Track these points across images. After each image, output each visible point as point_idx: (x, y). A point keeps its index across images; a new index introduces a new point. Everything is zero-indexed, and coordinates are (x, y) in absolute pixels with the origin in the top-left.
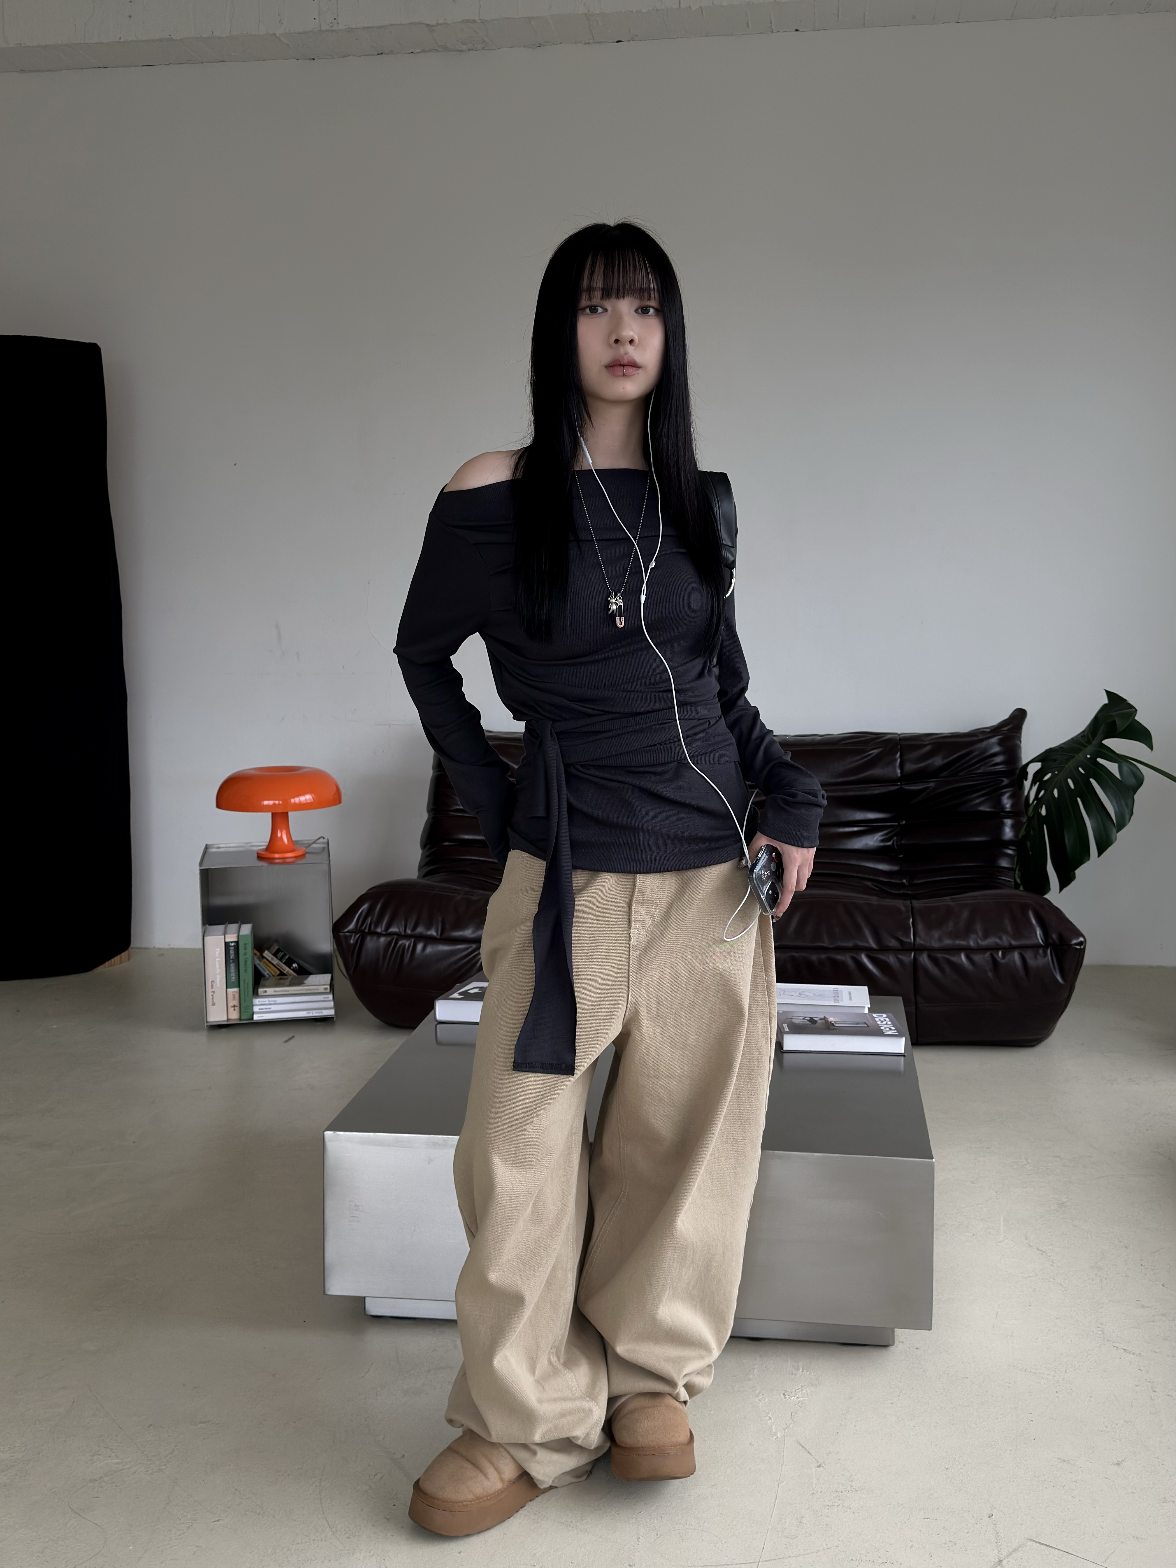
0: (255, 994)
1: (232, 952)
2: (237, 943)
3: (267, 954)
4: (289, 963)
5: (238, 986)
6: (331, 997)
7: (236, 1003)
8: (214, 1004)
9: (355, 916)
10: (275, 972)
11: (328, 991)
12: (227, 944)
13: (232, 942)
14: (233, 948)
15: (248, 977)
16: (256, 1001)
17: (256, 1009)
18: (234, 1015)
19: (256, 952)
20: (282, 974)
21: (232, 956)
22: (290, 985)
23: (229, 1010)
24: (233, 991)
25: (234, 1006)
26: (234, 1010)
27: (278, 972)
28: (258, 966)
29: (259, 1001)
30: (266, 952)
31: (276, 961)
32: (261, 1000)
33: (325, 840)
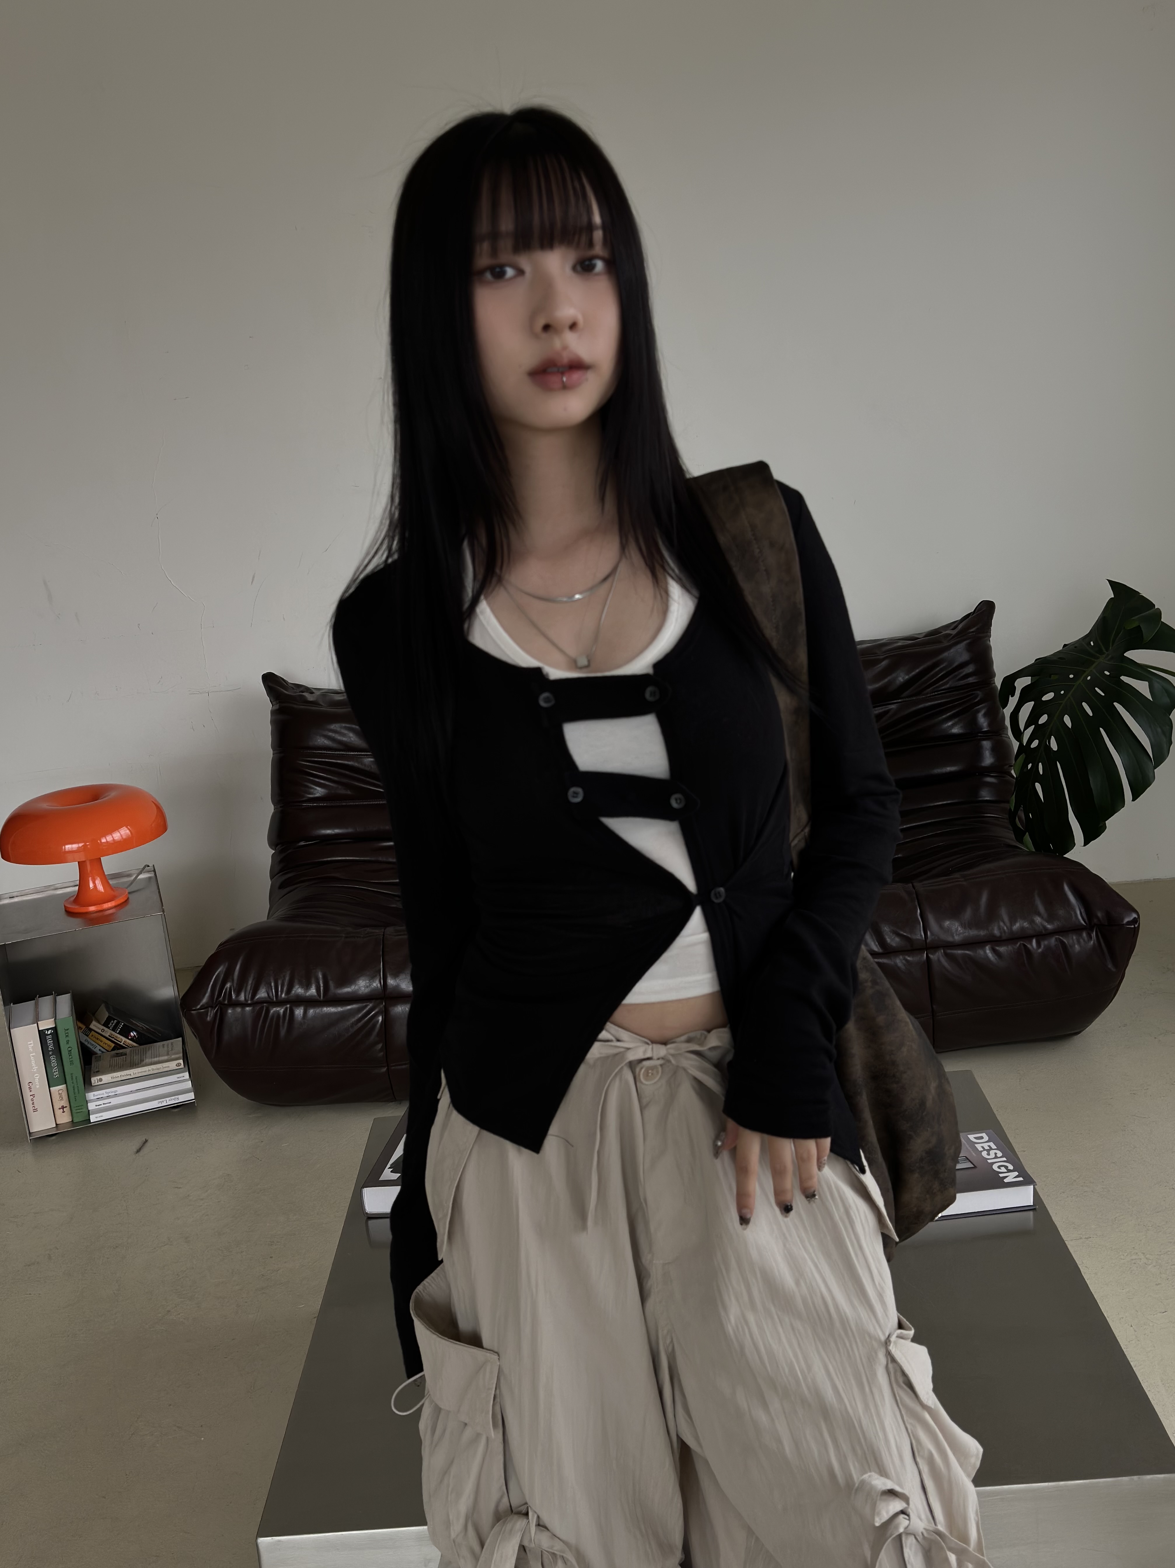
0: (88, 1085)
1: (50, 1042)
2: (55, 1029)
3: (94, 1025)
4: (125, 1033)
5: (64, 1082)
6: (186, 1075)
7: (65, 1102)
8: (35, 1110)
9: (210, 984)
10: (109, 1046)
11: (182, 1066)
12: (42, 1034)
13: (48, 1030)
14: (50, 1036)
15: (74, 1068)
16: (91, 1096)
17: (91, 1106)
18: (64, 1118)
19: (80, 1025)
20: (118, 1047)
21: (51, 1047)
22: (133, 1065)
23: (56, 1113)
24: (59, 1089)
25: (63, 1107)
26: (64, 1112)
27: (113, 1045)
28: (86, 1043)
29: (94, 1095)
30: (94, 1023)
31: (108, 1032)
32: (96, 1093)
33: (151, 868)
